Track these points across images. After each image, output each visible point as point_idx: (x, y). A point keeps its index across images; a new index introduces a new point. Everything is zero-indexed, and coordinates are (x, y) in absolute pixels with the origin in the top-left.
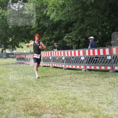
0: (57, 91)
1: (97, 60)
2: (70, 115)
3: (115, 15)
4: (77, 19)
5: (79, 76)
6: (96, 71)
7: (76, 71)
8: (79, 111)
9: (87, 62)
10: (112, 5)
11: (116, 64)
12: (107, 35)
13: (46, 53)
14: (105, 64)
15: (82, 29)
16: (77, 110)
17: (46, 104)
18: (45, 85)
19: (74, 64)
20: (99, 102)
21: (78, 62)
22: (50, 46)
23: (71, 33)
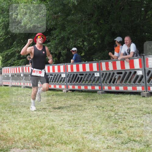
0: (30, 118)
1: (82, 78)
2: (46, 149)
3: (105, 21)
4: (56, 25)
5: (58, 98)
6: (81, 92)
7: (54, 93)
8: (57, 143)
9: (69, 81)
10: (101, 7)
11: (106, 83)
12: (95, 45)
13: (16, 69)
14: (92, 83)
15: (63, 38)
16: (55, 143)
17: (15, 135)
18: (14, 111)
19: (52, 83)
20: (83, 131)
21: (57, 80)
22: (21, 60)
23: (49, 43)
